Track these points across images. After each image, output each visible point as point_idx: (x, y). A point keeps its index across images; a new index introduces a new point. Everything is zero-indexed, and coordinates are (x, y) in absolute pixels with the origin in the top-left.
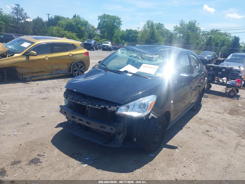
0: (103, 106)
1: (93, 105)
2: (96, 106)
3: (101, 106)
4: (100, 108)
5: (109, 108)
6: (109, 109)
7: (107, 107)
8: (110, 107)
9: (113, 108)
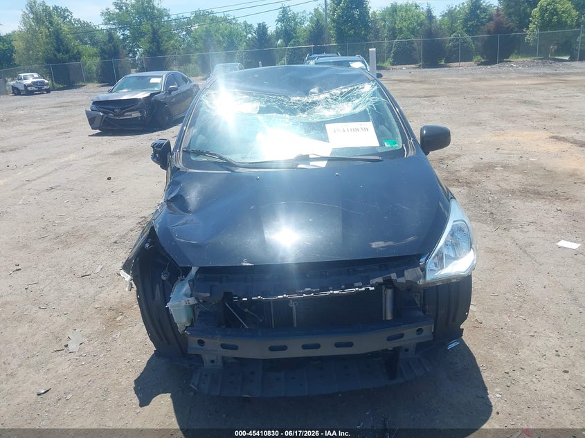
0: (380, 280)
1: (343, 287)
2: (356, 284)
3: (374, 281)
4: (371, 289)
5: (398, 276)
6: (401, 280)
7: (393, 278)
8: (401, 274)
9: (409, 275)
